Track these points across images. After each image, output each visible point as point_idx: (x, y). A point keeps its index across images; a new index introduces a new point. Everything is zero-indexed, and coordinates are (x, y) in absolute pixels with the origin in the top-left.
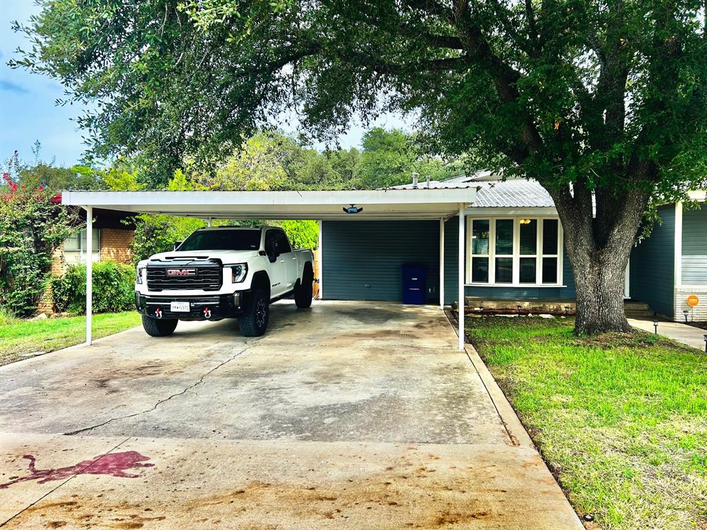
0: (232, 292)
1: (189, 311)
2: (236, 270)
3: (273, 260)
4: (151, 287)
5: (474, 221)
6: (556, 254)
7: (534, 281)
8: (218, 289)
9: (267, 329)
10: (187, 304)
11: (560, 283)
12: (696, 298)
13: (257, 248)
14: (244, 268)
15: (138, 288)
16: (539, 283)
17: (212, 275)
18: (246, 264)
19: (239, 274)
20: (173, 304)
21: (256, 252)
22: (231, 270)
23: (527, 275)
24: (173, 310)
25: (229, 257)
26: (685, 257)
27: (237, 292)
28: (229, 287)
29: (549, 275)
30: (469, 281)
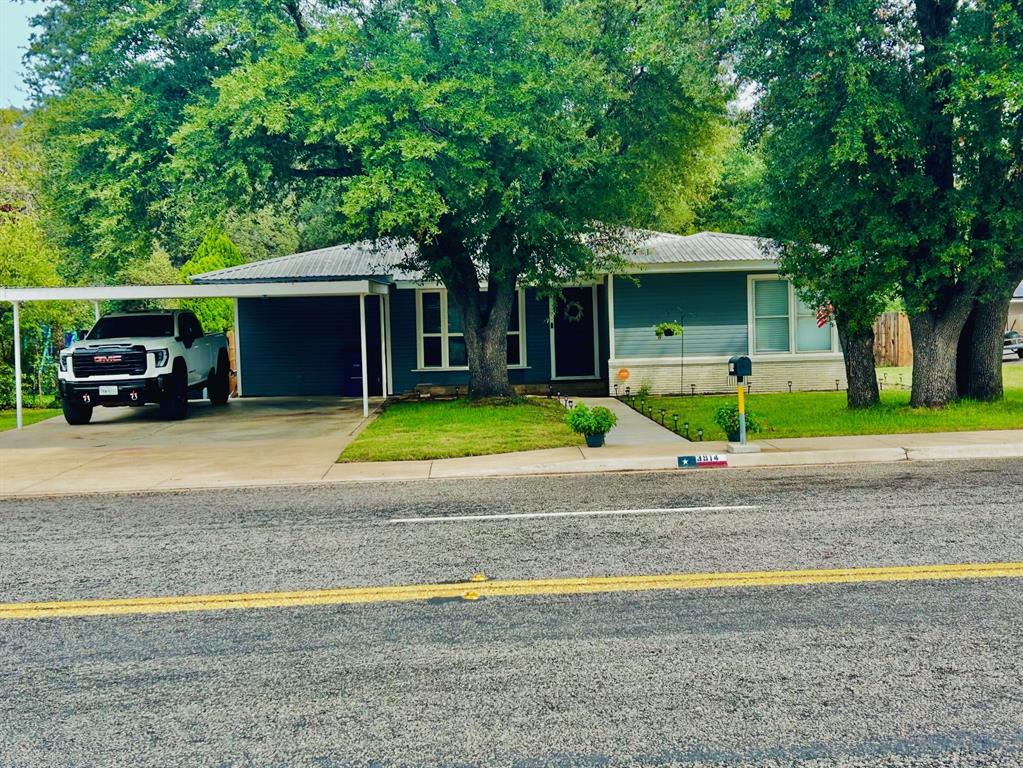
0: (155, 375)
1: (117, 393)
2: (158, 355)
3: (188, 346)
4: (77, 374)
5: (423, 294)
6: (518, 330)
8: (143, 373)
10: (116, 387)
11: (523, 364)
12: (626, 371)
13: (172, 334)
14: (165, 353)
15: (61, 375)
17: (136, 360)
18: (167, 350)
19: (162, 359)
20: (101, 388)
21: (172, 339)
22: (153, 355)
24: (101, 394)
25: (151, 344)
26: (618, 330)
27: (160, 376)
28: (153, 371)
30: (421, 366)
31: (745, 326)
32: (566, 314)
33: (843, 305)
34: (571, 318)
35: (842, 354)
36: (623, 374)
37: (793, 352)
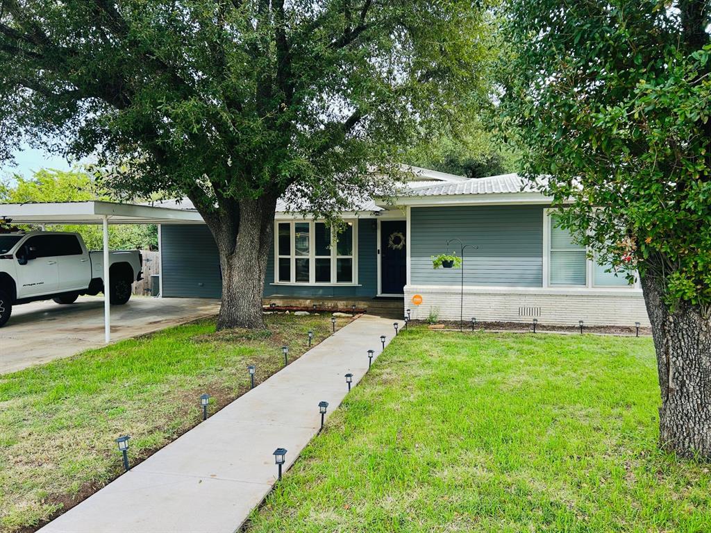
3: (23, 263)
5: (279, 224)
6: (352, 254)
7: (329, 280)
9: (7, 323)
11: (355, 282)
12: (421, 298)
16: (334, 282)
23: (323, 274)
26: (414, 259)
29: (345, 274)
30: (277, 281)
31: (540, 259)
32: (391, 242)
33: (657, 238)
34: (394, 246)
35: (641, 291)
36: (417, 301)
37: (590, 286)
